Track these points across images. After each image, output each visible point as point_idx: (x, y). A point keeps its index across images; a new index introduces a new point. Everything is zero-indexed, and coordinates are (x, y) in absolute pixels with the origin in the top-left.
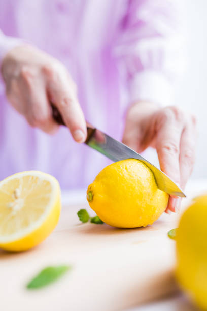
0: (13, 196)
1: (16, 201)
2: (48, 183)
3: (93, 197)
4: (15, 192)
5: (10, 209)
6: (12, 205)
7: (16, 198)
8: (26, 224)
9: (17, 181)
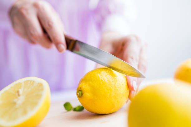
0: (17, 94)
1: (19, 98)
2: (41, 85)
3: (82, 94)
4: (18, 92)
5: (15, 103)
6: (15, 100)
7: (19, 95)
8: (25, 112)
9: (20, 84)
